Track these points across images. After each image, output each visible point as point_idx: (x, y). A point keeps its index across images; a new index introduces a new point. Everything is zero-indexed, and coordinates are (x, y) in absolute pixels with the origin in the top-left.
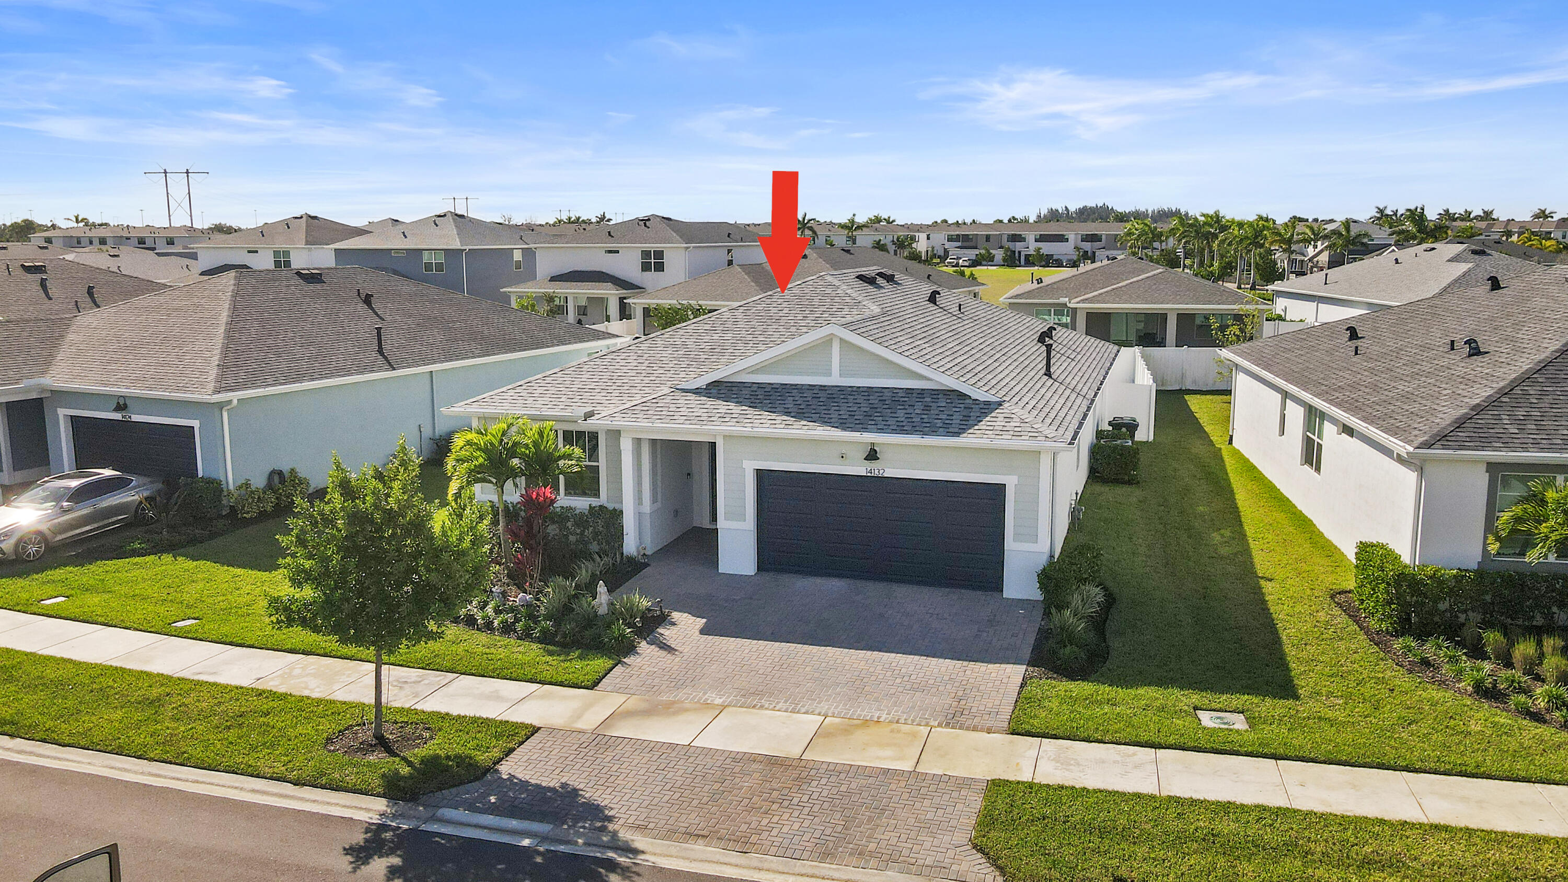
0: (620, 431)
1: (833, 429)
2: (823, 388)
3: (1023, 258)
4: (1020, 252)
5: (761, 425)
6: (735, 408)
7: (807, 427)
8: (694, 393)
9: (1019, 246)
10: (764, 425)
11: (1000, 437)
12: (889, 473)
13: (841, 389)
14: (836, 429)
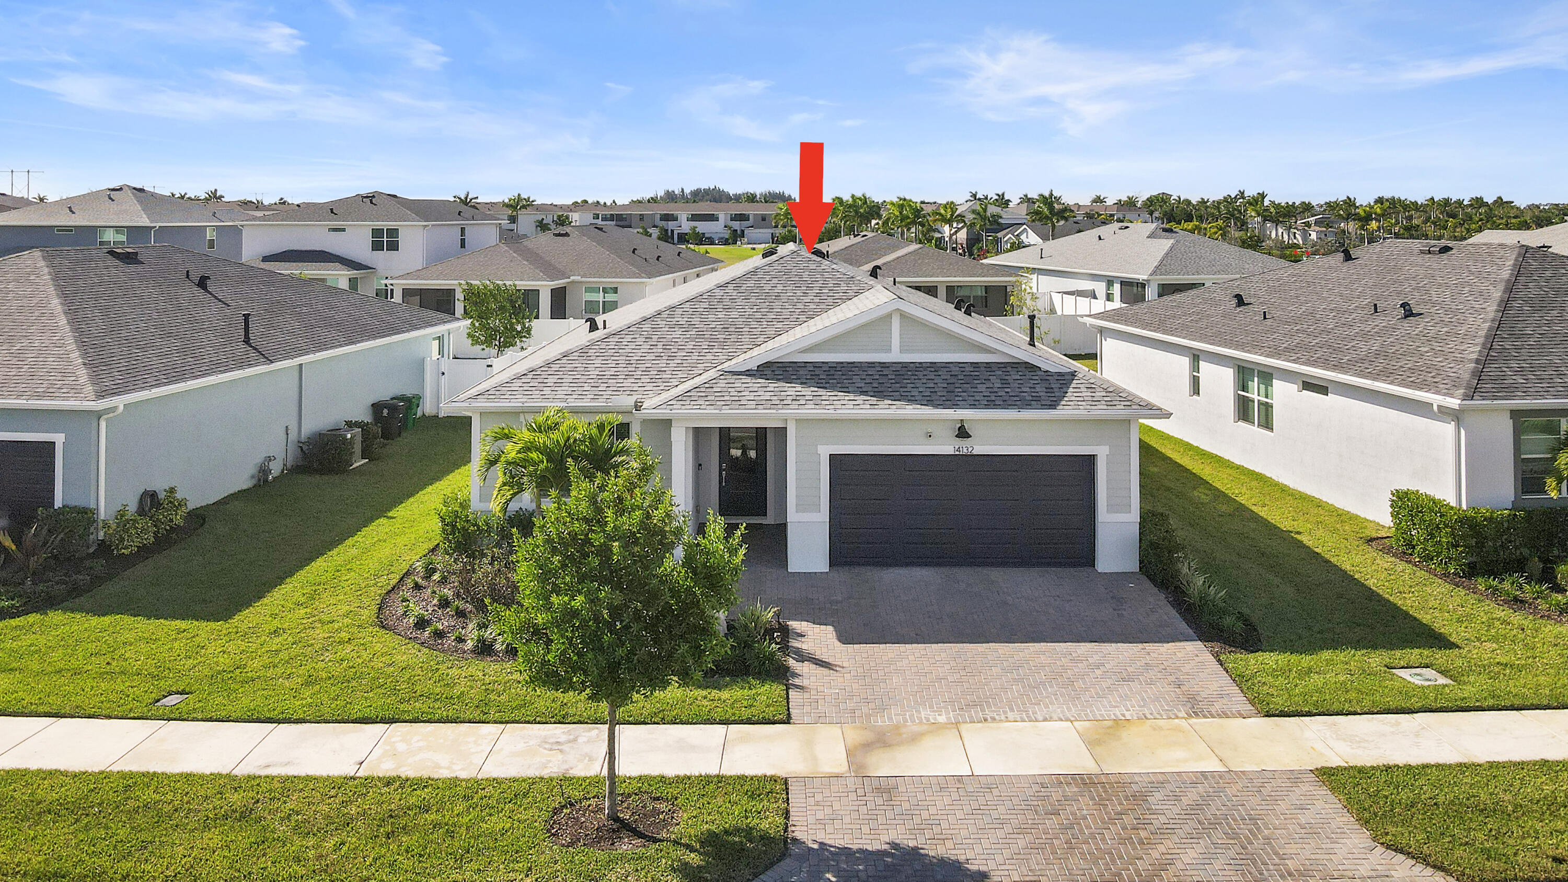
0: (671, 420)
1: (923, 407)
2: (883, 365)
3: (676, 237)
4: (672, 231)
5: (843, 407)
6: (803, 389)
7: (894, 407)
8: (747, 375)
9: (671, 225)
10: (847, 406)
11: (1095, 407)
12: (979, 450)
13: (905, 365)
14: (927, 407)
